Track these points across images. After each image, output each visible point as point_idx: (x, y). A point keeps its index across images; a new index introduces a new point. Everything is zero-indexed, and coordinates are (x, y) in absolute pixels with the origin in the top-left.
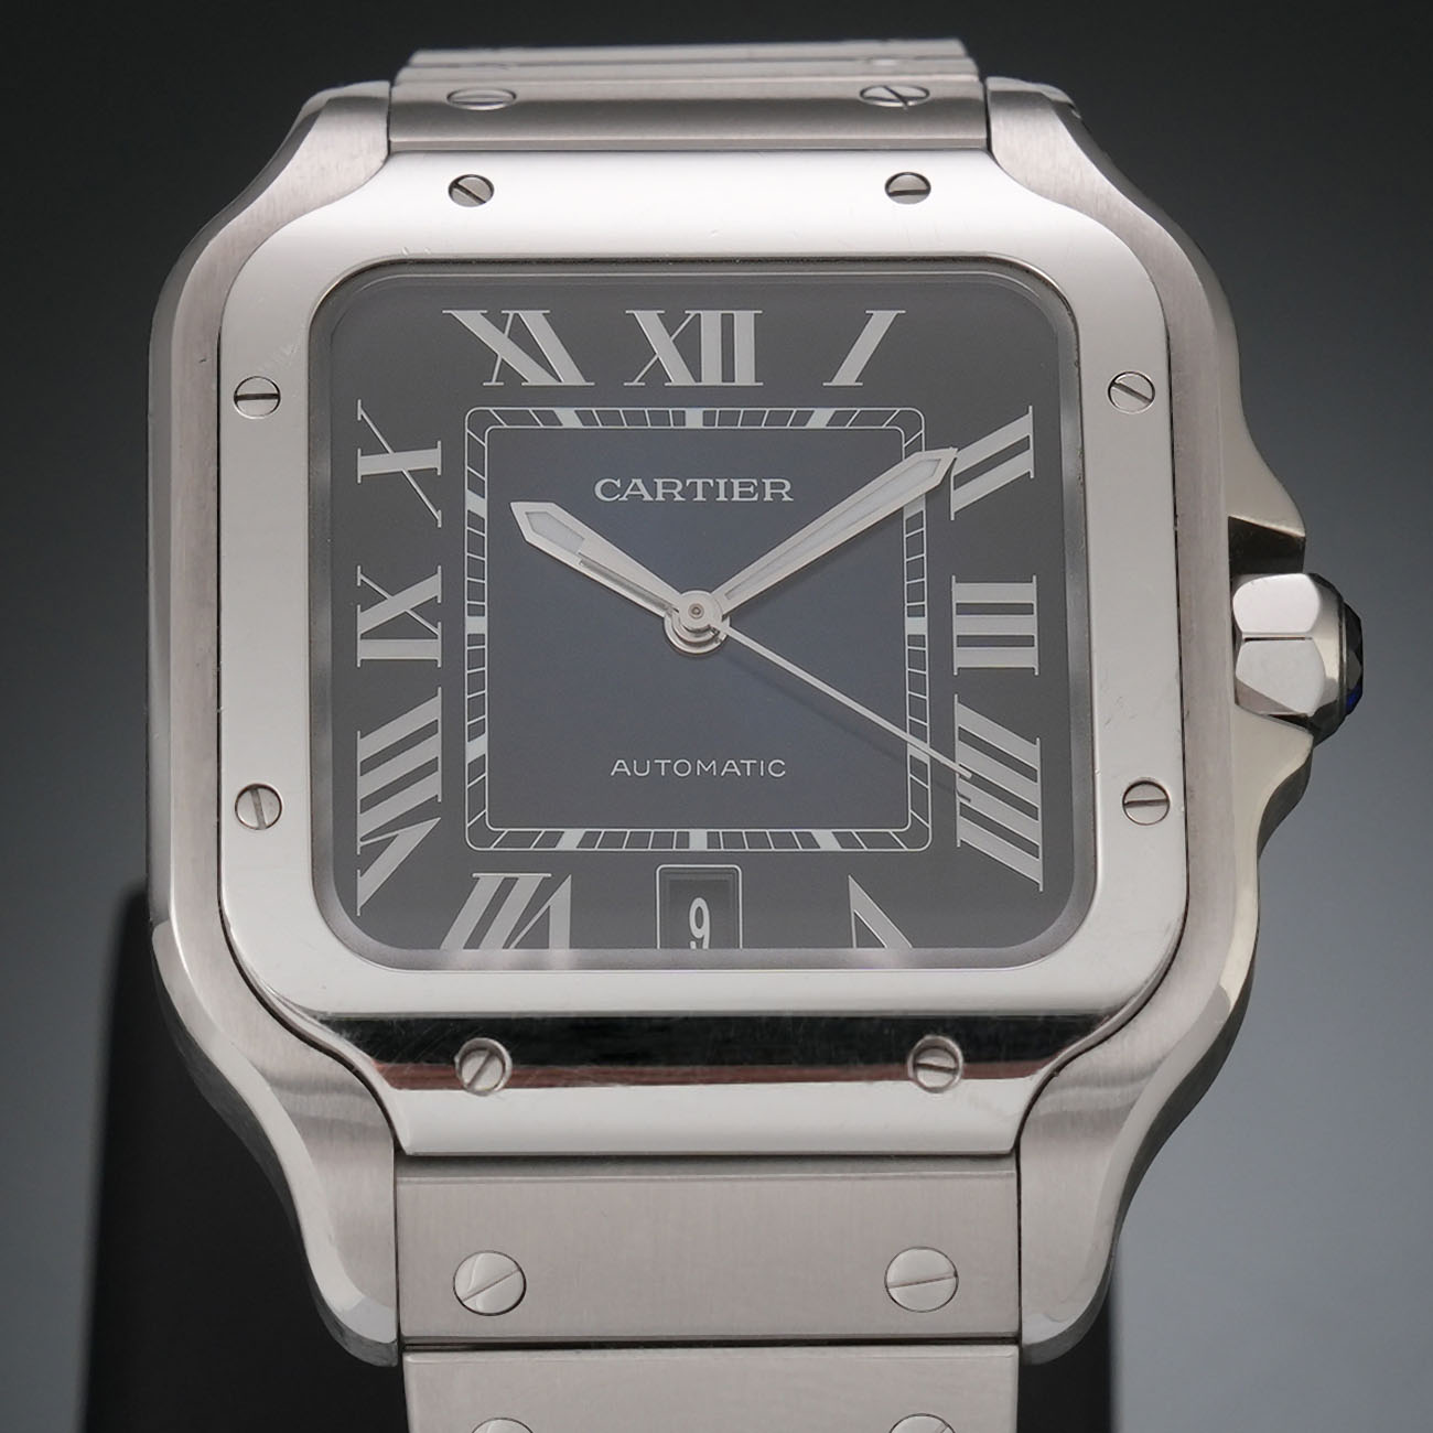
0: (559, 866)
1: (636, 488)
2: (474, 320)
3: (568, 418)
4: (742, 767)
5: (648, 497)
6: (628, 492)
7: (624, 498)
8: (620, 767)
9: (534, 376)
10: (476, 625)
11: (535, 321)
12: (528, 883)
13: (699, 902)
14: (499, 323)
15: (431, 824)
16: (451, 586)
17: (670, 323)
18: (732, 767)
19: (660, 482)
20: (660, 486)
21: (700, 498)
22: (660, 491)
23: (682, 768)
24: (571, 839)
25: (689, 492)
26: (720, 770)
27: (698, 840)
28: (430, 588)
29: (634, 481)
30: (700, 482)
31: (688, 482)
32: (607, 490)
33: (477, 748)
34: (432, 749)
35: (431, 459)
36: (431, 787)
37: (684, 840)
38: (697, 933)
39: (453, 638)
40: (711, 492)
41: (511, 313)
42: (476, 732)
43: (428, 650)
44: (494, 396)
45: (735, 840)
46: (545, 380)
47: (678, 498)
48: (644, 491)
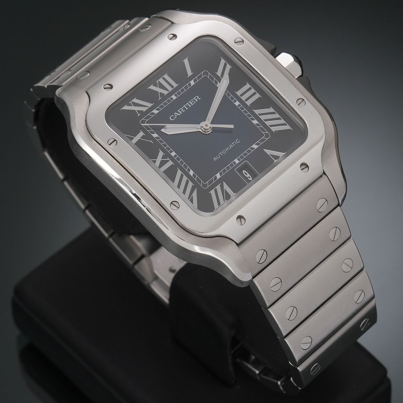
0: (220, 181)
1: (176, 115)
2: (126, 108)
3: (155, 111)
4: (233, 145)
5: (179, 115)
6: (176, 116)
7: (176, 117)
8: (215, 159)
9: (144, 109)
10: (173, 154)
11: (135, 100)
12: (218, 187)
13: (244, 171)
14: (130, 105)
15: (196, 190)
16: (163, 151)
17: (155, 85)
18: (231, 146)
19: (178, 111)
20: (179, 111)
21: (187, 109)
22: (180, 112)
23: (224, 152)
24: (218, 176)
25: (184, 109)
26: (230, 148)
27: (237, 161)
28: (161, 154)
29: (175, 114)
30: (184, 106)
31: (183, 107)
32: (172, 118)
33: (191, 173)
34: (185, 178)
35: (141, 134)
36: (191, 184)
37: (235, 163)
38: (248, 176)
39: (172, 158)
40: (188, 106)
41: (131, 102)
42: (189, 170)
43: (170, 163)
44: (141, 117)
45: (242, 157)
46: (147, 108)
47: (184, 111)
48: (178, 114)
